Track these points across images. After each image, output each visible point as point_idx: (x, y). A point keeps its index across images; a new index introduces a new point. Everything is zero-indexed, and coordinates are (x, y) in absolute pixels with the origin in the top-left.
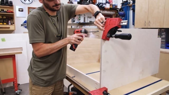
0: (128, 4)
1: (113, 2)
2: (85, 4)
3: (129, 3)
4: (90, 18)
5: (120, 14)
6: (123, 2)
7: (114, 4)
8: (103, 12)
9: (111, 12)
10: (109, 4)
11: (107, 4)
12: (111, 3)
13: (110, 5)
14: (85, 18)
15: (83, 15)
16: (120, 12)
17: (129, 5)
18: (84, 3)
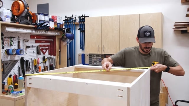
0: (73, 22)
1: (58, 19)
2: (22, 22)
3: (74, 20)
4: (27, 41)
5: (67, 36)
6: (66, 18)
7: (58, 22)
8: (46, 33)
9: (56, 33)
10: (53, 23)
11: (51, 22)
12: (55, 21)
13: (55, 23)
14: (19, 42)
15: (16, 38)
16: (68, 33)
17: (75, 23)
18: (20, 21)
